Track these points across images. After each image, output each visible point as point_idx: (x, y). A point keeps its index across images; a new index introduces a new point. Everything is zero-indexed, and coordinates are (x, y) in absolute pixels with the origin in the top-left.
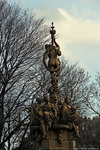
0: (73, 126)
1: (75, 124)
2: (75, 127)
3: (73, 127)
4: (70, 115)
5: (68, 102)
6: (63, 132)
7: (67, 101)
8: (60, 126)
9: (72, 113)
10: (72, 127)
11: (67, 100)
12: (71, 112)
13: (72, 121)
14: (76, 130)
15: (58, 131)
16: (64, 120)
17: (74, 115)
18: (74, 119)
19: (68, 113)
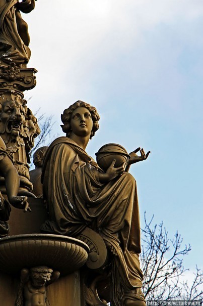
0: (109, 248)
1: (120, 238)
2: (122, 256)
3: (112, 257)
4: (92, 188)
5: (82, 126)
6: (54, 278)
7: (76, 122)
8: (32, 242)
9: (103, 175)
10: (103, 255)
11: (79, 115)
12: (96, 173)
13: (106, 225)
14: (128, 272)
15: (25, 271)
16: (62, 220)
17: (113, 192)
18: (116, 209)
19: (79, 178)
